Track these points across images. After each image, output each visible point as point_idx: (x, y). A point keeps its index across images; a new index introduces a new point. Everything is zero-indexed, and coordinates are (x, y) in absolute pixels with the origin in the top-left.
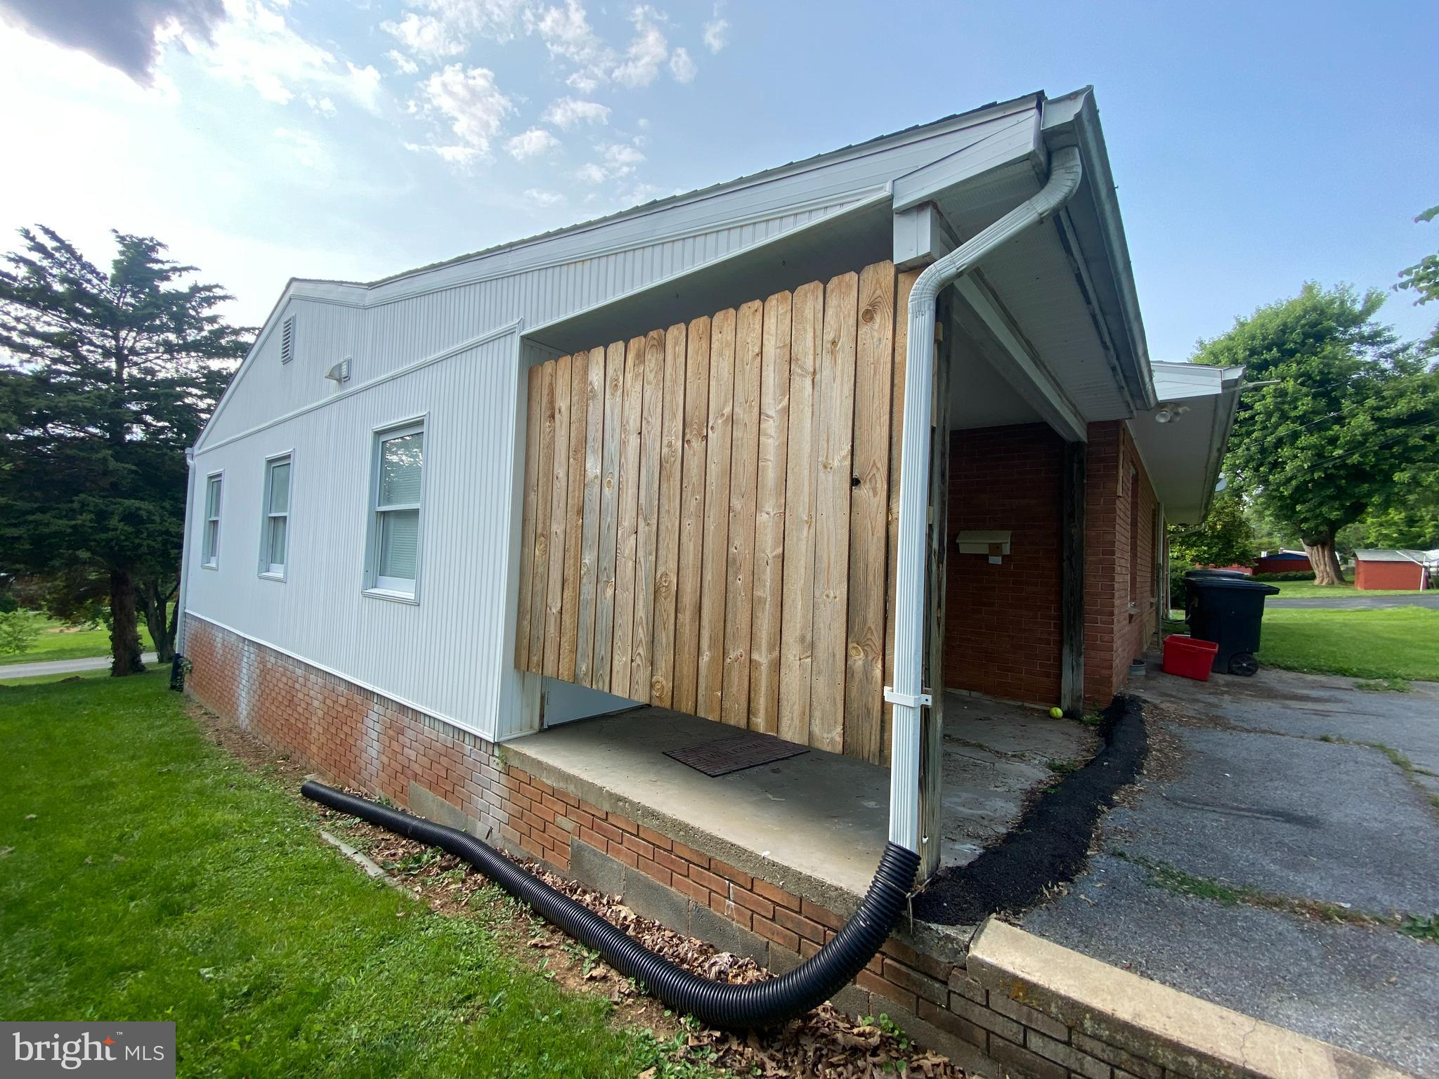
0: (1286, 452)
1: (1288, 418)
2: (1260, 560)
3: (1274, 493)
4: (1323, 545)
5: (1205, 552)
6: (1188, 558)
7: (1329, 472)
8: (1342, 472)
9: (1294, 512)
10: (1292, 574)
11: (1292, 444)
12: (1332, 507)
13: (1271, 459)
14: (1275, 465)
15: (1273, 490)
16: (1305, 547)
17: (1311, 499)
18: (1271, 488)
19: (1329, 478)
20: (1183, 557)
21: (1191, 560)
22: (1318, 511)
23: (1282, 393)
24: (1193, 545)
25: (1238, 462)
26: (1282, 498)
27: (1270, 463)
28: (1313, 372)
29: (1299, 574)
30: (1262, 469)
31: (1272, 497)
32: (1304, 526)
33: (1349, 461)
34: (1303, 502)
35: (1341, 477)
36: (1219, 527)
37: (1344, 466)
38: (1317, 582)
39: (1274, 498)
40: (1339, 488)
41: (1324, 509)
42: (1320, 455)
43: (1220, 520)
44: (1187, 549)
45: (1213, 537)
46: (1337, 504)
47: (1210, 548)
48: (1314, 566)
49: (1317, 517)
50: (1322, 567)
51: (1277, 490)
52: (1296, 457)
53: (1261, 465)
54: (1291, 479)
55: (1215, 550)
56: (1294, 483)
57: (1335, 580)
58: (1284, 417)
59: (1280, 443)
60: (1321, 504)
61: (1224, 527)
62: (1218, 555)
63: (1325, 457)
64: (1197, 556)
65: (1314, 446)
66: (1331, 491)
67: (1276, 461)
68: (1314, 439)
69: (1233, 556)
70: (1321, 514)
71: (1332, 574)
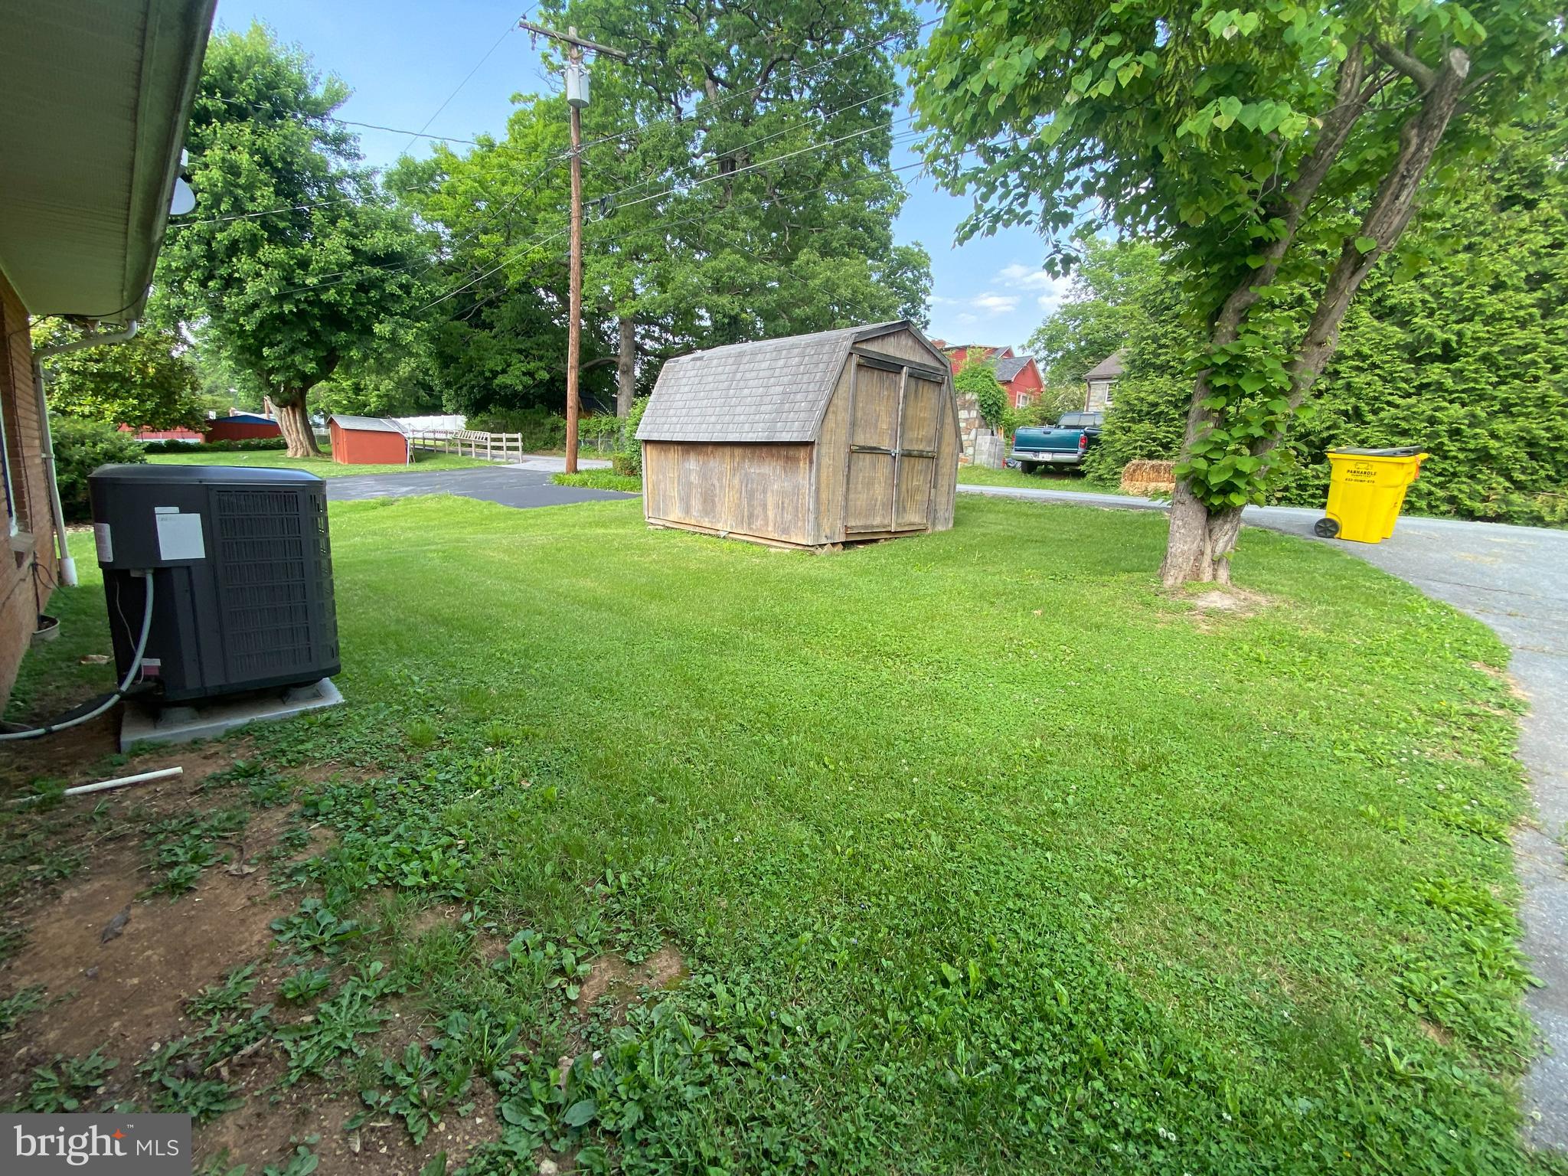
0: (243, 264)
1: (243, 212)
2: (211, 423)
3: (232, 326)
4: (294, 406)
5: (134, 408)
6: (109, 416)
7: (302, 306)
8: (316, 311)
9: (260, 356)
10: (255, 441)
11: (252, 254)
12: (306, 357)
13: (223, 271)
14: (231, 283)
15: (229, 321)
16: (273, 408)
17: (280, 342)
18: (226, 316)
19: (301, 315)
20: (99, 415)
21: (115, 420)
22: (289, 359)
23: (233, 170)
24: (115, 395)
25: (174, 265)
26: (242, 333)
27: (221, 277)
28: (272, 153)
29: (263, 442)
30: (211, 284)
31: (231, 332)
32: (275, 378)
33: (323, 297)
34: (271, 345)
35: (315, 317)
36: (151, 371)
37: (316, 302)
38: (290, 453)
39: (232, 333)
40: (312, 332)
41: (298, 358)
42: (288, 279)
43: (152, 360)
44: (106, 400)
45: (144, 385)
46: (311, 353)
47: (142, 402)
48: (285, 433)
49: (288, 368)
50: (294, 436)
51: (235, 321)
52: (258, 275)
53: (211, 277)
54: (255, 306)
55: (149, 405)
56: (257, 313)
57: (311, 453)
58: (238, 209)
59: (233, 248)
60: (292, 351)
61: (158, 371)
62: (155, 413)
63: (294, 284)
64: (123, 413)
65: (280, 265)
66: (303, 335)
67: (230, 275)
68: (280, 254)
69: (176, 415)
70: (293, 365)
71: (306, 443)
